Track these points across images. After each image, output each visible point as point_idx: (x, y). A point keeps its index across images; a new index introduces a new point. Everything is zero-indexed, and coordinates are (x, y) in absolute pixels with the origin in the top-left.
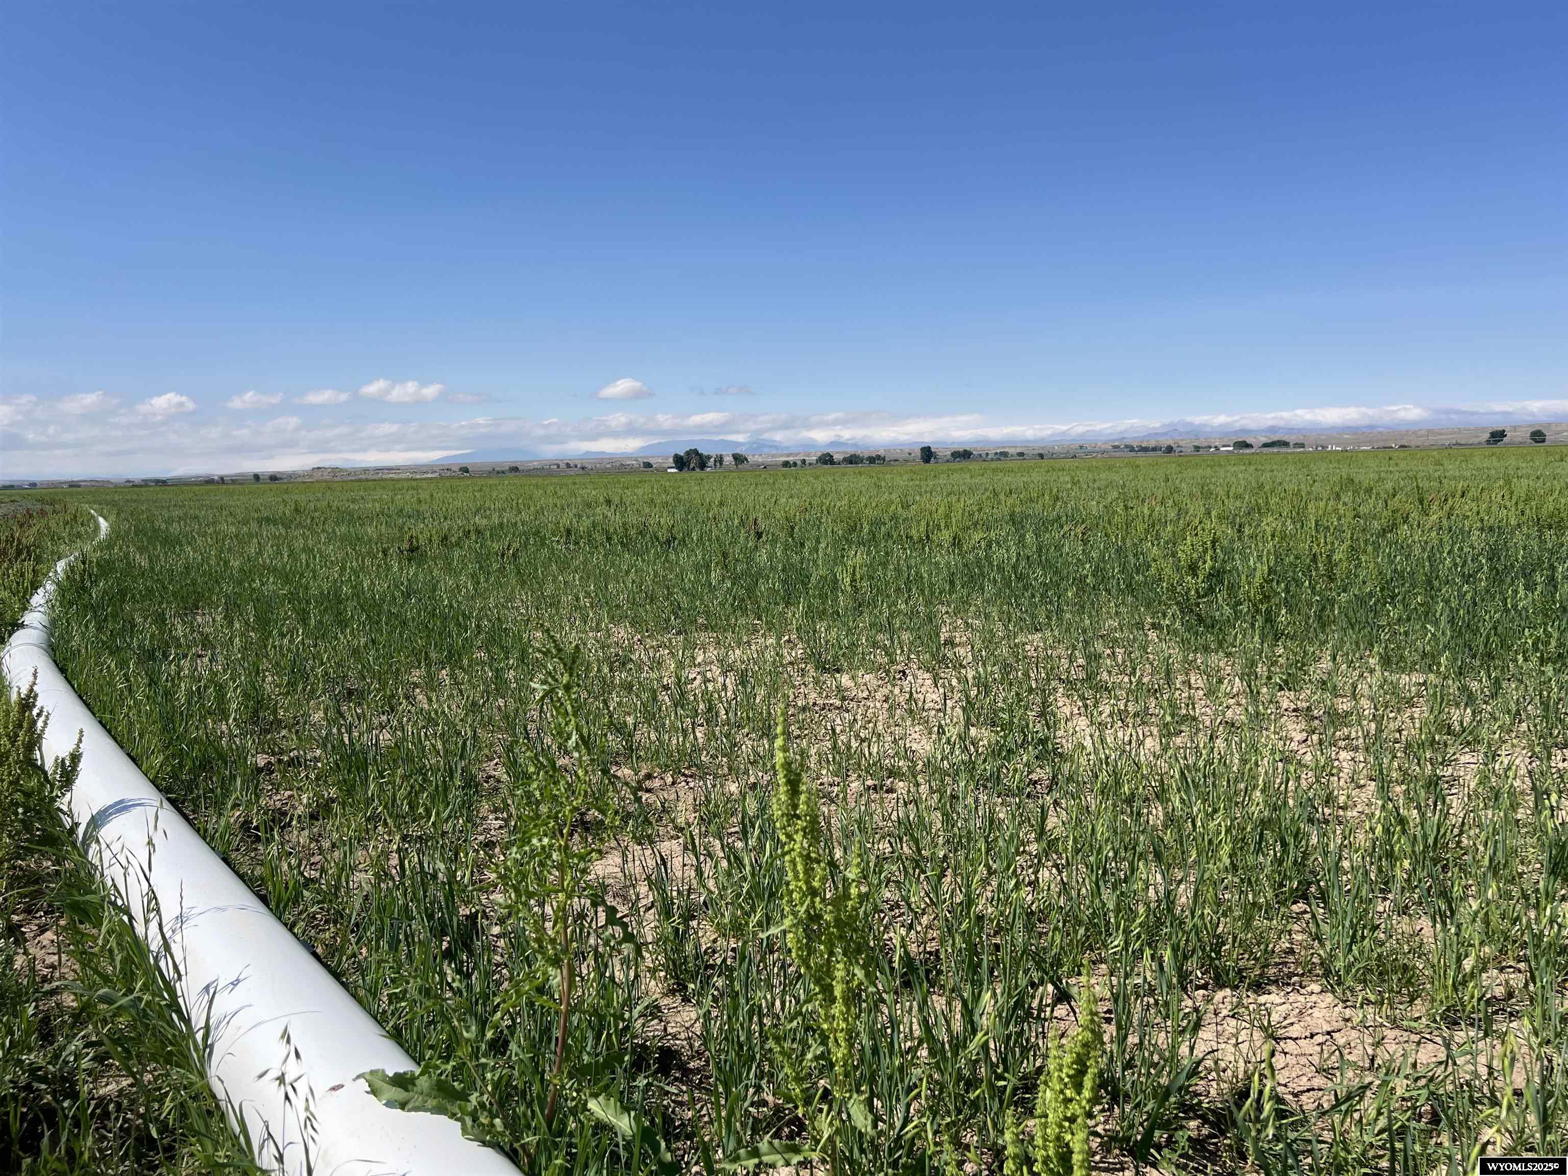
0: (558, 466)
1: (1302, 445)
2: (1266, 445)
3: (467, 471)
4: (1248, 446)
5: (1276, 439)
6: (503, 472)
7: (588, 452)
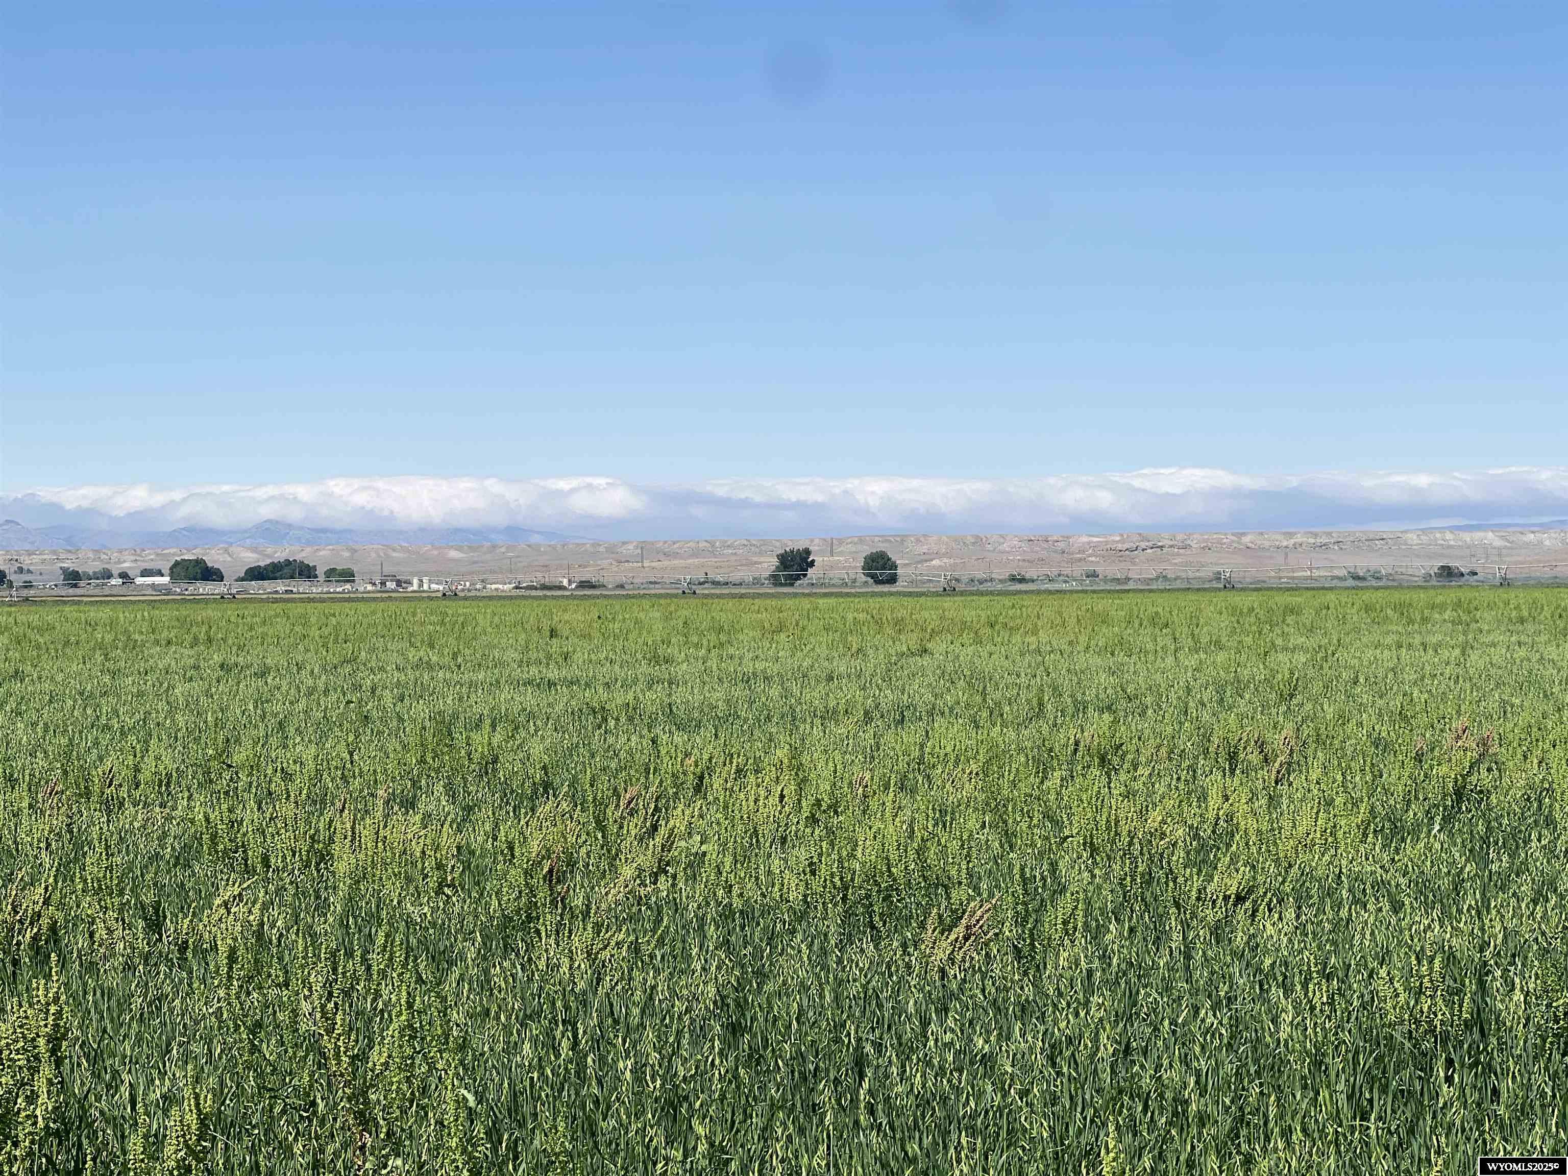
1: (347, 576)
2: (256, 574)
4: (209, 574)
5: (280, 556)
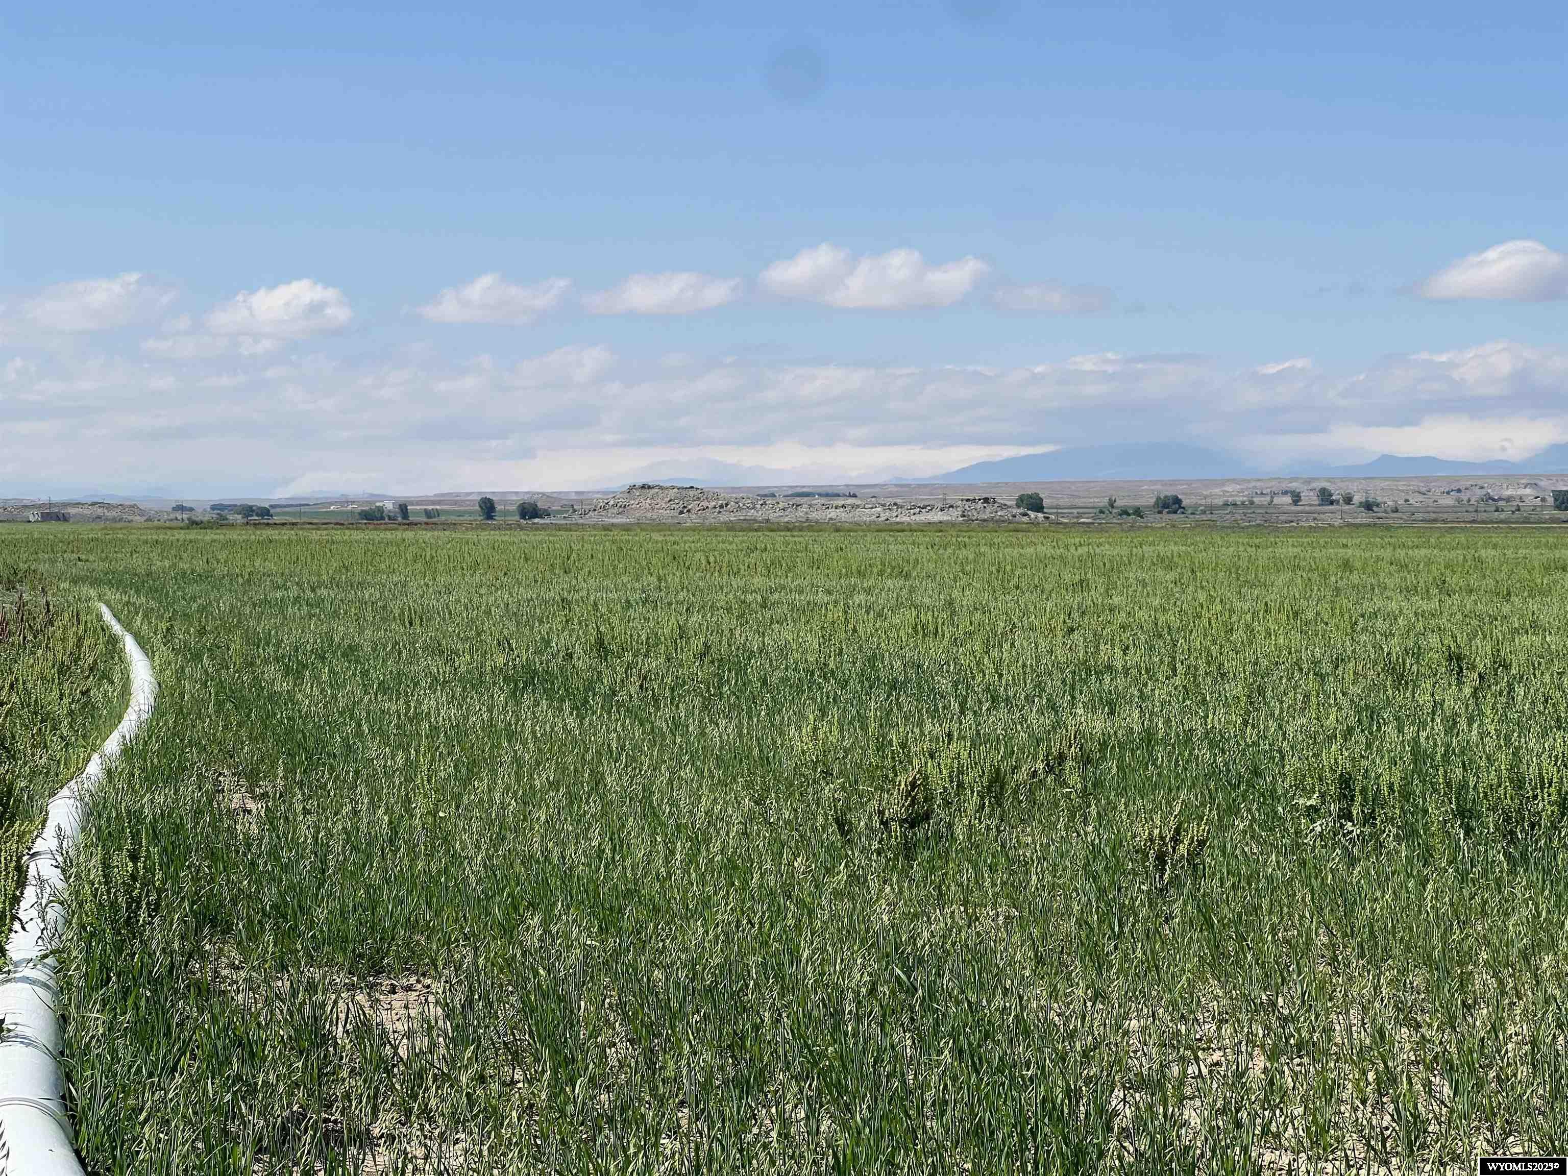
0: (1296, 498)
3: (1039, 507)
6: (1138, 512)
7: (1387, 459)
